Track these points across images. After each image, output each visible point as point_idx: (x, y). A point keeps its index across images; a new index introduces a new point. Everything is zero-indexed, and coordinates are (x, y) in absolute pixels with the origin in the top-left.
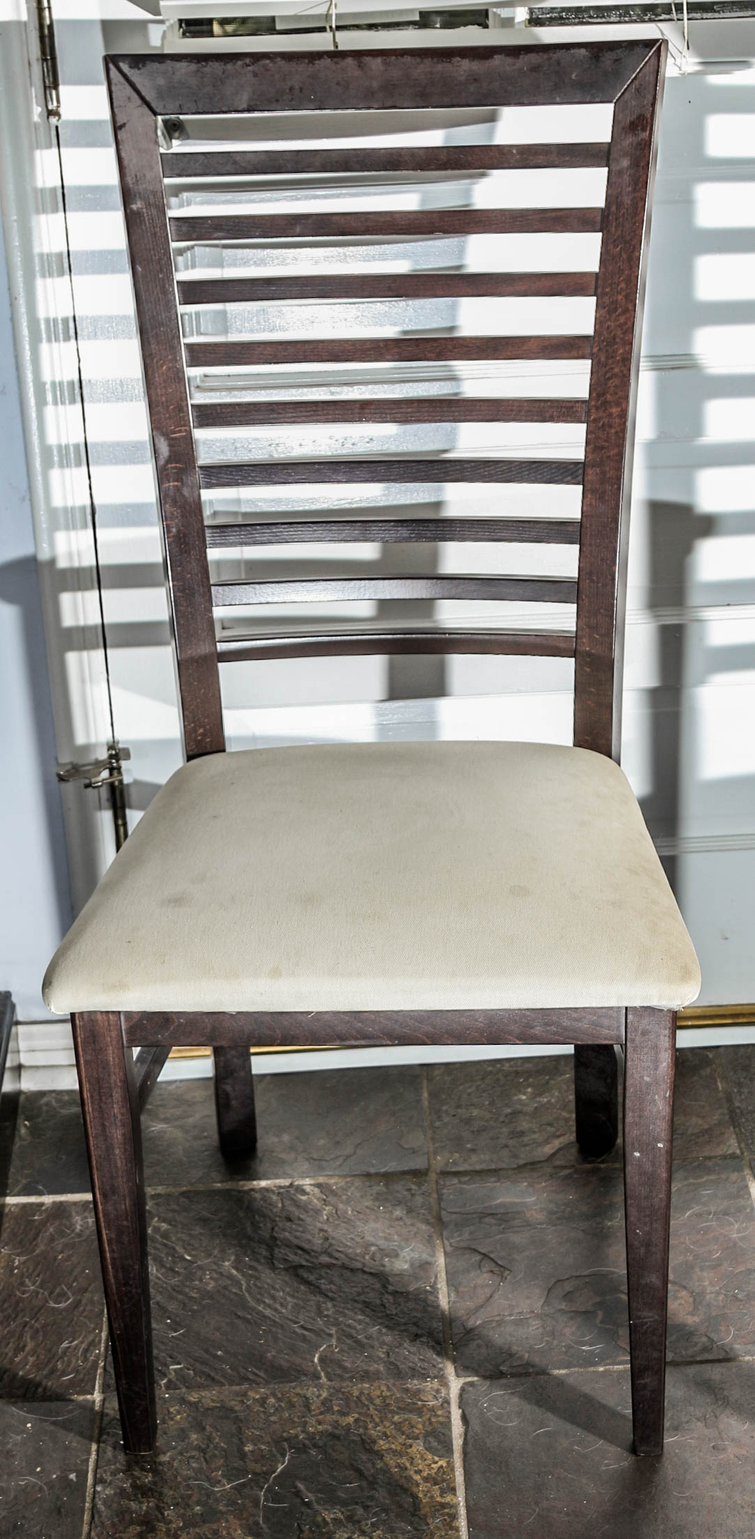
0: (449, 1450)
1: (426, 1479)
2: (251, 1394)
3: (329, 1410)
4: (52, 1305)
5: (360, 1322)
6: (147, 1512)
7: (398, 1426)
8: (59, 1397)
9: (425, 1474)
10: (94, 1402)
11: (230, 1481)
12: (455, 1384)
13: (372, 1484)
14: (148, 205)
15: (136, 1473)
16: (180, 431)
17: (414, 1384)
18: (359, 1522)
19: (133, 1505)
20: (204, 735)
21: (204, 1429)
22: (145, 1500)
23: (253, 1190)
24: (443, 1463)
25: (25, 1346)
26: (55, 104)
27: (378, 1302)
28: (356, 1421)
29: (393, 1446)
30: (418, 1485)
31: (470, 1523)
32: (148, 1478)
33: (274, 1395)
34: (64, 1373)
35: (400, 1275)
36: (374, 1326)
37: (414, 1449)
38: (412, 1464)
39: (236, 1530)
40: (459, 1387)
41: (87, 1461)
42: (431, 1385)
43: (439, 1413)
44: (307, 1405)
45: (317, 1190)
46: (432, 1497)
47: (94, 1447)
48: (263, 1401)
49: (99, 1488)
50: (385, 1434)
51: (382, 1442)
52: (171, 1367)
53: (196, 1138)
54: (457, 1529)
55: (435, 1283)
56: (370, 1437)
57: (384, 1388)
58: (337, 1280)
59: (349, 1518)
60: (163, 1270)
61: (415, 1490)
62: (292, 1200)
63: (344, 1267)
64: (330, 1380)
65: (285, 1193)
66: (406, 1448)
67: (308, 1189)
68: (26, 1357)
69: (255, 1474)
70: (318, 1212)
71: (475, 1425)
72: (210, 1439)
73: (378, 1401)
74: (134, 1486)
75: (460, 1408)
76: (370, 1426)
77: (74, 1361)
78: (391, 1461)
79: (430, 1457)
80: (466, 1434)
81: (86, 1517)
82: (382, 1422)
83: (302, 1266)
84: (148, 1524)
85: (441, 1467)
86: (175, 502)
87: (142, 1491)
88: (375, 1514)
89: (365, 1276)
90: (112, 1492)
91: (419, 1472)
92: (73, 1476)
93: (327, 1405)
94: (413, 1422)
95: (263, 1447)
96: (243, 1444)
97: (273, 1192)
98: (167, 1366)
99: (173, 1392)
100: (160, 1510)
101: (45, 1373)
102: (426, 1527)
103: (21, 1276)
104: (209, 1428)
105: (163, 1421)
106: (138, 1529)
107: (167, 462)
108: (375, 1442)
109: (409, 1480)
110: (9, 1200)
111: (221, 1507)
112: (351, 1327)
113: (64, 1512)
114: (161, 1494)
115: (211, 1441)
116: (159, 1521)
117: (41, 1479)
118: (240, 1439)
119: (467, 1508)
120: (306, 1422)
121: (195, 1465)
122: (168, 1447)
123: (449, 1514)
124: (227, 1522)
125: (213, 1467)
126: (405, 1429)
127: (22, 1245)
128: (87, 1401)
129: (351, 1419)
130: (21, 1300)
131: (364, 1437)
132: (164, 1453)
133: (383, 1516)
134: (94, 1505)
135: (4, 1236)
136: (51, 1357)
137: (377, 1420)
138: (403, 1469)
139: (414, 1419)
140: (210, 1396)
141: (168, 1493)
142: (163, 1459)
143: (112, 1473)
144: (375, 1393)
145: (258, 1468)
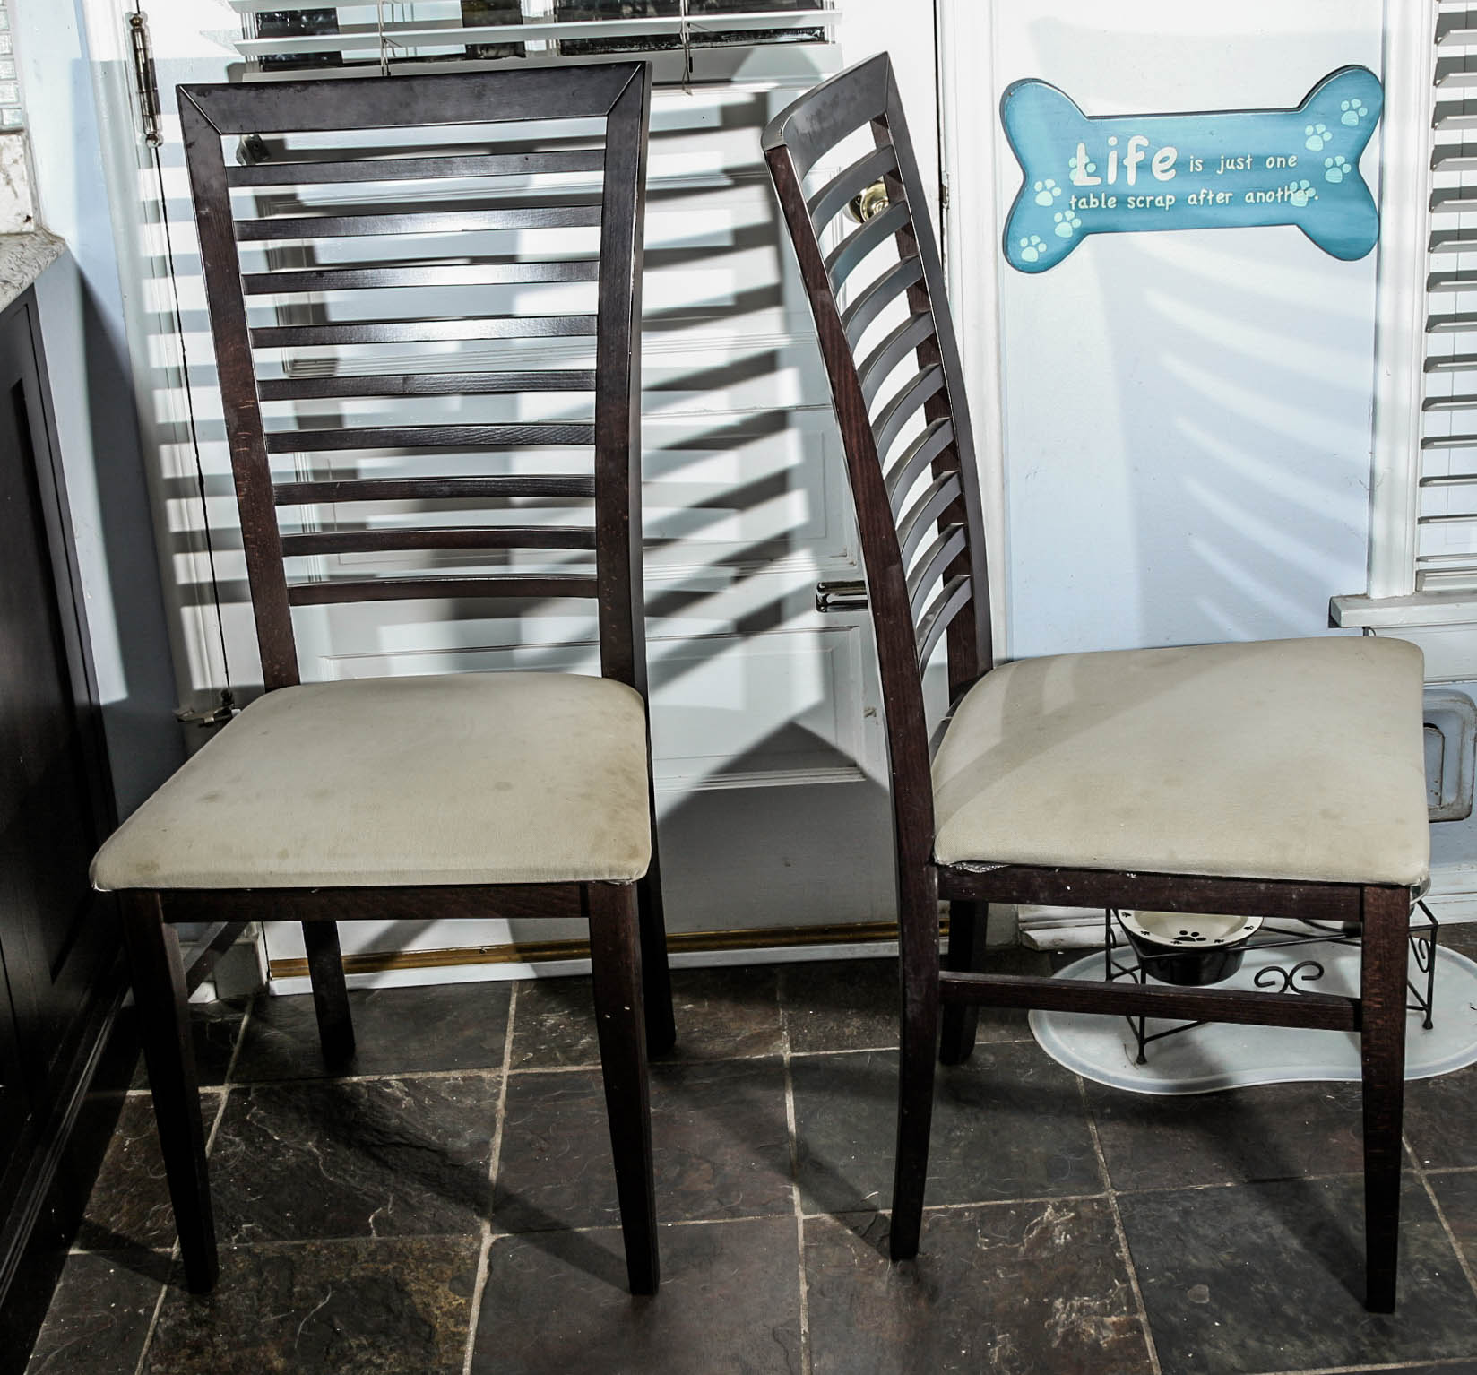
0: (471, 1291)
1: (444, 1314)
2: (308, 1247)
3: (374, 1260)
4: (151, 1176)
5: (415, 1190)
6: (199, 1338)
7: (430, 1273)
8: (143, 1249)
9: (445, 1310)
10: (171, 1253)
11: (275, 1313)
12: (488, 1239)
13: (398, 1318)
14: (216, 211)
15: (195, 1309)
16: (248, 403)
17: (450, 1238)
18: (379, 1347)
19: (189, 1333)
20: (279, 671)
21: (261, 1274)
22: (199, 1329)
23: (345, 1084)
24: (462, 1301)
25: (121, 1208)
27: (435, 1173)
28: (395, 1268)
29: (422, 1288)
30: (437, 1318)
31: (477, 1347)
32: (205, 1312)
33: (327, 1247)
34: (151, 1230)
35: (459, 1152)
36: (427, 1192)
37: (440, 1290)
38: (435, 1301)
39: (272, 1353)
40: (492, 1241)
41: (157, 1298)
42: (466, 1239)
43: (468, 1261)
44: (355, 1256)
45: (401, 1085)
46: (447, 1327)
47: (165, 1288)
48: (317, 1254)
49: (161, 1320)
50: (417, 1278)
51: (413, 1284)
52: (244, 1226)
53: (302, 1041)
54: (463, 1353)
55: (489, 1159)
56: (404, 1280)
57: (424, 1242)
58: (405, 1157)
59: (372, 1345)
60: (253, 1149)
61: (433, 1321)
62: (377, 1091)
63: (411, 1145)
64: (379, 1235)
65: (372, 1087)
66: (434, 1290)
67: (394, 1083)
68: (120, 1218)
69: (297, 1309)
70: (399, 1101)
71: (498, 1270)
72: (265, 1282)
73: (416, 1253)
74: (193, 1319)
75: (488, 1258)
76: (406, 1271)
77: (160, 1221)
78: (417, 1299)
79: (453, 1296)
80: (489, 1279)
81: (147, 1342)
82: (417, 1268)
83: (374, 1145)
84: (198, 1349)
85: (461, 1303)
86: (245, 466)
87: (198, 1322)
88: (395, 1341)
89: (428, 1153)
90: (173, 1323)
91: (440, 1308)
92: (141, 1311)
93: (372, 1255)
94: (444, 1269)
95: (309, 1289)
96: (293, 1286)
97: (362, 1085)
98: (240, 1223)
99: (241, 1245)
100: (210, 1337)
101: (135, 1229)
102: (436, 1351)
103: (129, 1153)
104: (266, 1274)
105: (228, 1267)
106: (189, 1351)
107: (237, 431)
108: (407, 1284)
109: (429, 1313)
110: (131, 1093)
111: (263, 1335)
112: (407, 1193)
113: (127, 1339)
114: (214, 1324)
115: (266, 1284)
116: (208, 1345)
117: (113, 1313)
118: (292, 1283)
119: (477, 1336)
120: (351, 1269)
121: (248, 1302)
122: (228, 1287)
123: (458, 1341)
124: (266, 1345)
125: (263, 1303)
126: (436, 1274)
127: (136, 1128)
128: (165, 1253)
129: (390, 1267)
130: (125, 1172)
131: (398, 1281)
132: (224, 1293)
133: (402, 1342)
134: (155, 1332)
135: (121, 1121)
136: (143, 1216)
137: (413, 1266)
138: (427, 1305)
139: (445, 1266)
140: (272, 1248)
141: (220, 1324)
142: (221, 1297)
143: (176, 1309)
144: (416, 1246)
145: (302, 1305)
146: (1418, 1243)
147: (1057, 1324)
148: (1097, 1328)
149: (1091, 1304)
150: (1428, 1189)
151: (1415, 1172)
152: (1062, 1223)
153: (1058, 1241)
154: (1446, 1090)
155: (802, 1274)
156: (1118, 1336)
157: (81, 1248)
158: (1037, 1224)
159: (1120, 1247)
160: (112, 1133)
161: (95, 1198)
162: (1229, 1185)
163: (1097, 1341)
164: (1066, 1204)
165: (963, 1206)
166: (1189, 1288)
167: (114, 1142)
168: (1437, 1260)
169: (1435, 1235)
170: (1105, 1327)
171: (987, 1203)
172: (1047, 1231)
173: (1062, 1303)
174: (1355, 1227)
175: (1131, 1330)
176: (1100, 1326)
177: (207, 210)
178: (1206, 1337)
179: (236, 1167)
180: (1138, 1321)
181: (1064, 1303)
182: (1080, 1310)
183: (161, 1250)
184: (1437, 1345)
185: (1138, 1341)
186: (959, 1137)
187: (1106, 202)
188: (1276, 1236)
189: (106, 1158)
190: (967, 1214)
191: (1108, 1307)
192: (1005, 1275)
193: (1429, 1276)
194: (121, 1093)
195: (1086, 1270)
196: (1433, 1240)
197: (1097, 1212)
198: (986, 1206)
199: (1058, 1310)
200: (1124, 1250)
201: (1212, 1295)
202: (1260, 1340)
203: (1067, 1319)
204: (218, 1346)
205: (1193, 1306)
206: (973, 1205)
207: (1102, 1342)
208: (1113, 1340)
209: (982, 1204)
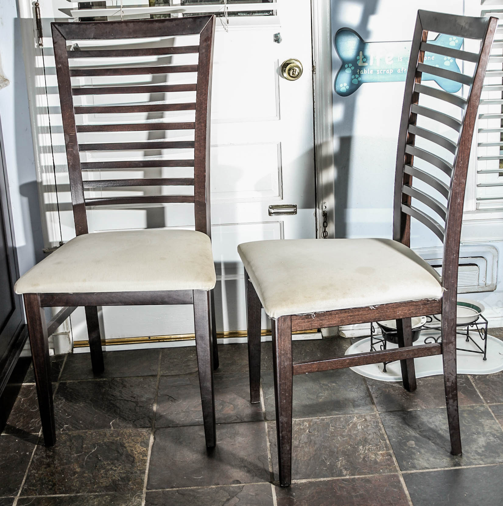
0: (147, 445)
1: (138, 453)
2: (88, 432)
3: (112, 436)
4: (31, 410)
5: (127, 414)
6: (49, 462)
7: (133, 440)
8: (28, 434)
9: (139, 452)
10: (38, 435)
11: (76, 454)
13: (121, 455)
14: (63, 66)
15: (48, 452)
16: (73, 133)
17: (140, 430)
18: (115, 464)
19: (45, 460)
20: (82, 229)
21: (71, 441)
22: (49, 459)
23: (101, 381)
24: (145, 449)
25: (21, 420)
26: (41, 42)
27: (134, 409)
28: (120, 439)
29: (130, 445)
30: (136, 454)
31: (150, 464)
32: (51, 454)
33: (95, 432)
34: (31, 427)
35: (142, 402)
36: (131, 415)
37: (136, 446)
38: (135, 449)
39: (76, 466)
40: (155, 430)
41: (33, 449)
42: (146, 429)
43: (147, 436)
44: (105, 435)
45: (121, 381)
46: (139, 458)
47: (36, 446)
48: (92, 434)
49: (35, 456)
50: (128, 442)
51: (127, 444)
52: (65, 426)
54: (146, 466)
55: (153, 404)
56: (123, 443)
57: (130, 430)
58: (123, 404)
59: (112, 464)
60: (68, 401)
61: (134, 456)
62: (113, 383)
63: (125, 400)
64: (114, 428)
65: (110, 382)
66: (134, 445)
68: (20, 424)
69: (85, 452)
70: (120, 386)
71: (157, 439)
73: (128, 434)
74: (46, 456)
75: (154, 435)
76: (124, 440)
77: (34, 424)
78: (128, 448)
79: (141, 447)
80: (154, 442)
81: (30, 464)
82: (128, 439)
83: (112, 400)
84: (48, 465)
85: (144, 450)
86: (71, 155)
87: (48, 457)
88: (121, 462)
90: (39, 457)
91: (137, 451)
92: (28, 453)
93: (112, 435)
94: (138, 439)
95: (89, 446)
96: (83, 445)
97: (107, 381)
98: (63, 425)
99: (63, 432)
100: (53, 461)
101: (25, 427)
102: (136, 465)
103: (23, 403)
104: (73, 441)
105: (59, 439)
106: (45, 466)
107: (69, 143)
108: (124, 444)
109: (133, 453)
110: (23, 384)
111: (72, 461)
112: (123, 415)
113: (23, 462)
114: (54, 457)
115: (73, 444)
116: (52, 464)
117: (17, 454)
118: (82, 444)
119: (150, 461)
120: (104, 439)
121: (67, 450)
122: (59, 445)
123: (144, 462)
124: (73, 464)
125: (72, 450)
126: (135, 440)
127: (25, 395)
128: (37, 435)
129: (118, 438)
130: (22, 409)
131: (122, 443)
132: (57, 447)
133: (123, 463)
134: (33, 460)
135: (20, 393)
136: (28, 423)
137: (127, 438)
138: (132, 450)
139: (138, 438)
140: (75, 433)
141: (56, 457)
142: (57, 448)
143: (40, 452)
144: (127, 432)
145: (86, 451)
146: (488, 427)
147: (361, 454)
148: (375, 455)
149: (373, 448)
150: (490, 410)
151: (484, 404)
152: (360, 422)
153: (359, 428)
154: (493, 379)
155: (268, 439)
156: (383, 457)
157: (5, 433)
158: (351, 422)
159: (382, 429)
160: (17, 397)
161: (11, 418)
162: (419, 409)
163: (375, 459)
164: (361, 416)
165: (325, 417)
166: (408, 442)
167: (18, 400)
168: (495, 432)
169: (494, 424)
170: (378, 455)
171: (333, 416)
172: (355, 424)
173: (362, 447)
174: (465, 422)
175: (387, 456)
176: (376, 455)
177: (60, 65)
178: (415, 457)
179: (62, 407)
180: (389, 453)
181: (363, 447)
182: (369, 450)
183: (35, 434)
184: (498, 459)
185: (390, 459)
186: (322, 395)
187: (369, 72)
188: (437, 425)
189: (15, 404)
190: (326, 420)
191: (379, 448)
192: (341, 438)
193: (493, 437)
194: (20, 384)
195: (370, 437)
196: (493, 426)
197: (373, 418)
198: (332, 417)
199: (361, 450)
200: (383, 430)
201: (416, 444)
202: (434, 458)
203: (364, 452)
204: (56, 464)
205: (409, 447)
206: (328, 417)
207: (377, 460)
208: (381, 459)
209: (331, 417)
